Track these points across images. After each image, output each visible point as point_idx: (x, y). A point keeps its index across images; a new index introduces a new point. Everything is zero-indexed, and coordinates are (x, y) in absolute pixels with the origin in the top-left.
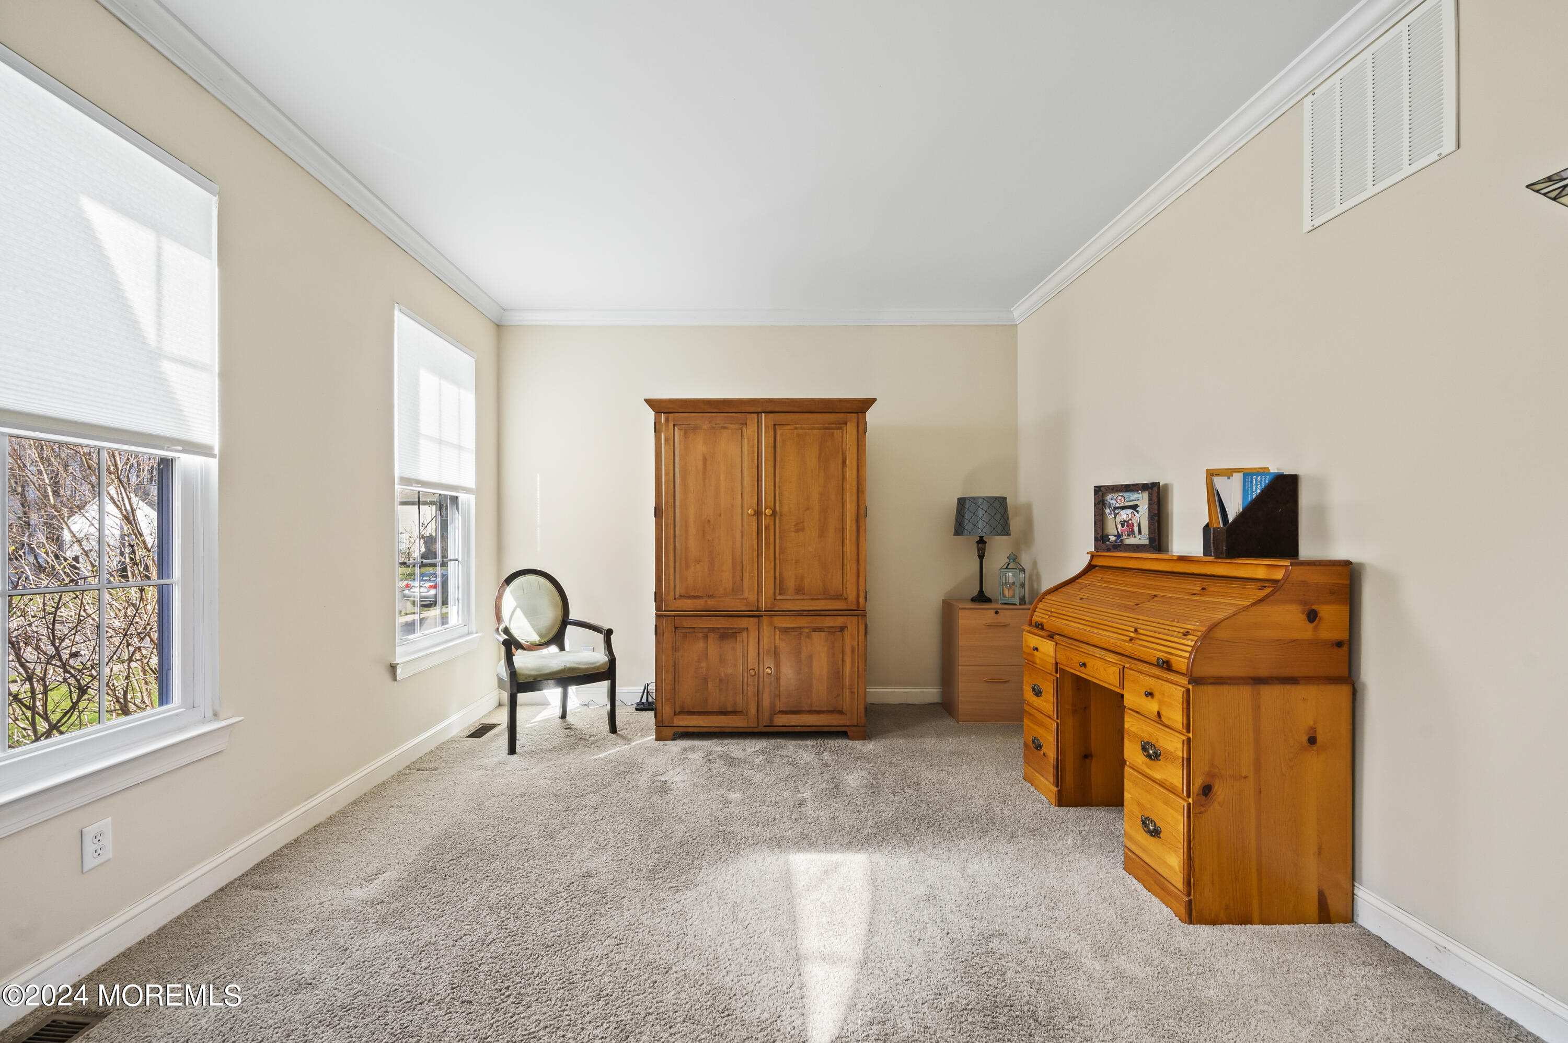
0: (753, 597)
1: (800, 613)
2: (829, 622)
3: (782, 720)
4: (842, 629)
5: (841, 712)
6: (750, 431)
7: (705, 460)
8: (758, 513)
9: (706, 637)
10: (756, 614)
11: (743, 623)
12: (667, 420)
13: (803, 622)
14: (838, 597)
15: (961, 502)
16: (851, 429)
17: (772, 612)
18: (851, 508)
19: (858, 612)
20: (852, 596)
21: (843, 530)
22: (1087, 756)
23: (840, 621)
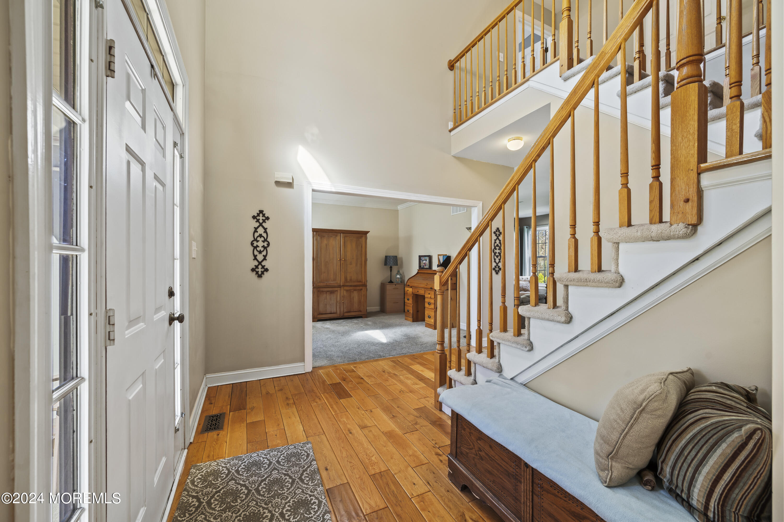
0: (339, 282)
1: (351, 286)
2: (358, 288)
3: (346, 314)
4: (361, 290)
5: (361, 311)
6: (338, 238)
7: (326, 245)
8: (340, 260)
9: (326, 293)
10: (340, 286)
11: (336, 289)
12: (316, 234)
13: (351, 288)
14: (360, 282)
15: (386, 257)
16: (363, 238)
17: (344, 286)
18: (363, 259)
19: (365, 285)
20: (364, 281)
21: (362, 264)
22: (418, 311)
23: (361, 287)
